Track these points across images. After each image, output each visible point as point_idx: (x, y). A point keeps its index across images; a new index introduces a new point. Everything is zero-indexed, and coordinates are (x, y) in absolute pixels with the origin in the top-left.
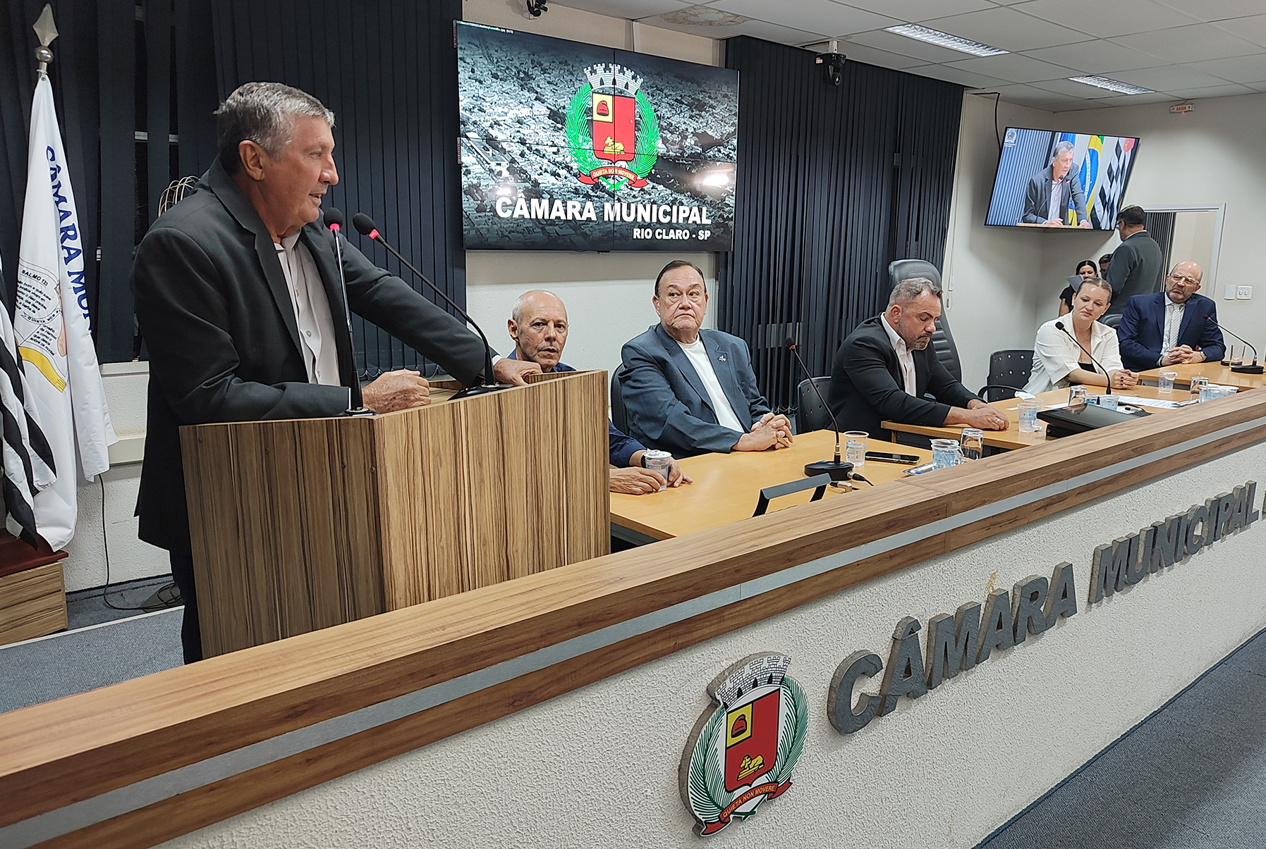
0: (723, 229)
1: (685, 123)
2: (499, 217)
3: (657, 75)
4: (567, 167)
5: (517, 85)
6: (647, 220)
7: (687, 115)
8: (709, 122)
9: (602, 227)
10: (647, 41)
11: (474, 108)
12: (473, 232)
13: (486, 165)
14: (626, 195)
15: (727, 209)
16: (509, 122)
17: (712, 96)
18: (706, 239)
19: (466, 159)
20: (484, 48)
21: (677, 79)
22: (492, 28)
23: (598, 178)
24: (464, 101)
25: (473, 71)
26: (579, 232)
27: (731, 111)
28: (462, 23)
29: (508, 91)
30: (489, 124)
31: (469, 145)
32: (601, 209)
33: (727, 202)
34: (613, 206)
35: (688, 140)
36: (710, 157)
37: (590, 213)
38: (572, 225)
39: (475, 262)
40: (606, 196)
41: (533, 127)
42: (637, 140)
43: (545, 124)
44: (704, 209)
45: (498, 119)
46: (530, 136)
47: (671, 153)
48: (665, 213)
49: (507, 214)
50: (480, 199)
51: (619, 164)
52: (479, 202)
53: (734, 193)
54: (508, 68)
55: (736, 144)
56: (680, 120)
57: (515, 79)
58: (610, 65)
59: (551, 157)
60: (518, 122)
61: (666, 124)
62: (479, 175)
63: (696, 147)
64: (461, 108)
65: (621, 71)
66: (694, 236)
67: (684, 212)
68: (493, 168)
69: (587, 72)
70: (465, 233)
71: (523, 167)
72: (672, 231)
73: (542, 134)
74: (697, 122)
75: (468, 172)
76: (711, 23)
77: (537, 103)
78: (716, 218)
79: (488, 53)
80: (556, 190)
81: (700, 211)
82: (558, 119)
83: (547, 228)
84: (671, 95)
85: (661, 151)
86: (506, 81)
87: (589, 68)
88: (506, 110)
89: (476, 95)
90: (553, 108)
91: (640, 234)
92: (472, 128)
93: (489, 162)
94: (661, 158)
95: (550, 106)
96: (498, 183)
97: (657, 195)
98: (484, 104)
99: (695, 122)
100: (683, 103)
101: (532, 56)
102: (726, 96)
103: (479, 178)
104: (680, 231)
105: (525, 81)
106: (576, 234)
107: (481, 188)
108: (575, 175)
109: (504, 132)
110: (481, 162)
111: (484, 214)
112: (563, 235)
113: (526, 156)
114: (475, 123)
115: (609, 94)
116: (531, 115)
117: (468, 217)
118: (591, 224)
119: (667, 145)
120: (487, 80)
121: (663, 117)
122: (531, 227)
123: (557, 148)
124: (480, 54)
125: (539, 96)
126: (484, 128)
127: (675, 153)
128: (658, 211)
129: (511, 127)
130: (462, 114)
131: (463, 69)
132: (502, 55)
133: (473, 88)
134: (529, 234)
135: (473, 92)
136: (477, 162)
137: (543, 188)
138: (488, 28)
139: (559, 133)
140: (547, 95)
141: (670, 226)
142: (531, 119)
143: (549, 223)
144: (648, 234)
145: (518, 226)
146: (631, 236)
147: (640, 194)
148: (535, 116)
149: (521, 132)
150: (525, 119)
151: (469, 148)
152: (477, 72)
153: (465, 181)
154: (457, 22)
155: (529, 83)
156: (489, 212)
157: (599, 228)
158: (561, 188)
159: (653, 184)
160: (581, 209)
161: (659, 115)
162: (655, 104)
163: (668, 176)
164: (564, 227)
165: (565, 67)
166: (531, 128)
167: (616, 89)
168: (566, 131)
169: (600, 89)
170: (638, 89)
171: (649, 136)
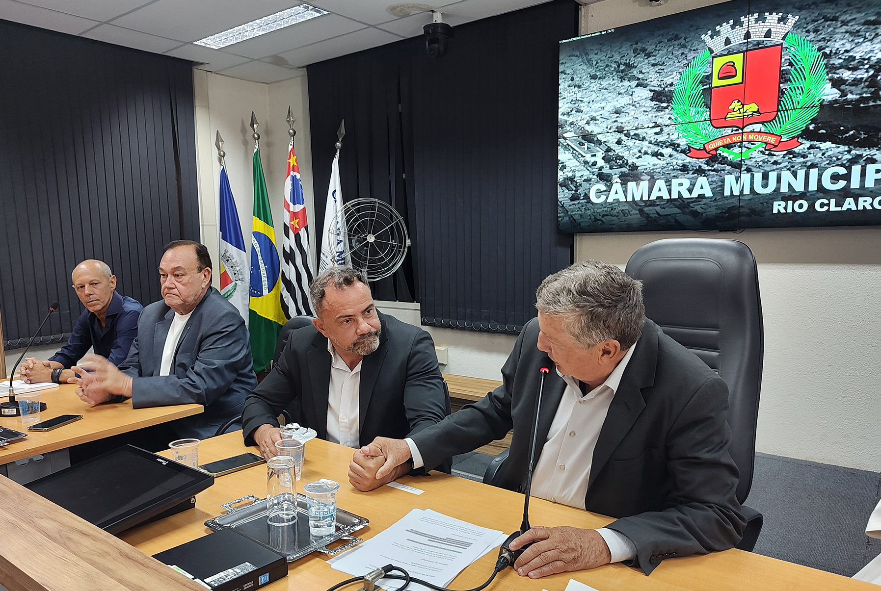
2: (593, 203)
4: (673, 145)
5: (616, 78)
6: (799, 187)
9: (720, 203)
11: (571, 111)
12: (566, 219)
13: (582, 158)
14: (761, 163)
16: (606, 115)
19: (563, 156)
20: (583, 56)
22: (593, 35)
23: (716, 149)
24: (563, 106)
25: (572, 79)
26: (687, 210)
29: (607, 87)
30: (585, 121)
34: (737, 179)
37: (704, 187)
38: (677, 203)
39: (584, 243)
40: (728, 168)
41: (632, 113)
42: (783, 93)
43: (647, 107)
45: (595, 114)
46: (629, 123)
49: (601, 200)
50: (574, 189)
51: (747, 129)
52: (573, 192)
54: (607, 66)
58: (743, 17)
59: (652, 139)
60: (616, 112)
62: (574, 168)
64: (560, 114)
65: (760, 19)
68: (588, 160)
70: (559, 219)
71: (620, 154)
73: (642, 117)
75: (564, 167)
77: (638, 90)
79: (587, 59)
80: (657, 171)
82: (664, 98)
83: (646, 209)
85: (830, 98)
86: (605, 77)
87: (709, 32)
88: (603, 104)
89: (575, 99)
90: (657, 89)
91: (786, 208)
93: (584, 155)
94: (828, 107)
95: (653, 88)
96: (593, 172)
97: (820, 155)
98: (582, 105)
101: (634, 46)
104: (869, 200)
105: (625, 72)
106: (684, 213)
107: (575, 179)
108: (683, 152)
109: (601, 125)
110: (576, 156)
111: (578, 201)
112: (666, 215)
113: (623, 142)
114: (572, 124)
115: (739, 52)
116: (631, 102)
117: (563, 206)
118: (704, 201)
119: (843, 87)
120: (586, 83)
121: (836, 53)
122: (626, 210)
123: (660, 128)
124: (580, 62)
125: (642, 81)
126: (580, 126)
127: (859, 94)
128: (820, 176)
129: (608, 119)
130: (560, 119)
131: (563, 80)
132: (601, 56)
133: (571, 94)
134: (624, 216)
135: (572, 98)
136: (572, 158)
137: (643, 171)
138: (589, 36)
139: (663, 112)
140: (651, 78)
141: (846, 193)
142: (631, 106)
143: (648, 204)
144: (801, 206)
145: (612, 209)
146: (769, 211)
147: (787, 158)
148: (635, 102)
149: (618, 121)
150: (623, 108)
151: (566, 147)
152: (577, 79)
153: (561, 176)
154: (560, 42)
155: (630, 73)
156: (582, 199)
157: (716, 204)
158: (664, 168)
159: (812, 143)
160: (691, 187)
161: (828, 52)
162: (820, 41)
163: (842, 128)
164: (667, 207)
165: (675, 42)
166: (630, 115)
167: (751, 42)
168: (672, 108)
169: (725, 50)
170: (788, 32)
171: (806, 85)
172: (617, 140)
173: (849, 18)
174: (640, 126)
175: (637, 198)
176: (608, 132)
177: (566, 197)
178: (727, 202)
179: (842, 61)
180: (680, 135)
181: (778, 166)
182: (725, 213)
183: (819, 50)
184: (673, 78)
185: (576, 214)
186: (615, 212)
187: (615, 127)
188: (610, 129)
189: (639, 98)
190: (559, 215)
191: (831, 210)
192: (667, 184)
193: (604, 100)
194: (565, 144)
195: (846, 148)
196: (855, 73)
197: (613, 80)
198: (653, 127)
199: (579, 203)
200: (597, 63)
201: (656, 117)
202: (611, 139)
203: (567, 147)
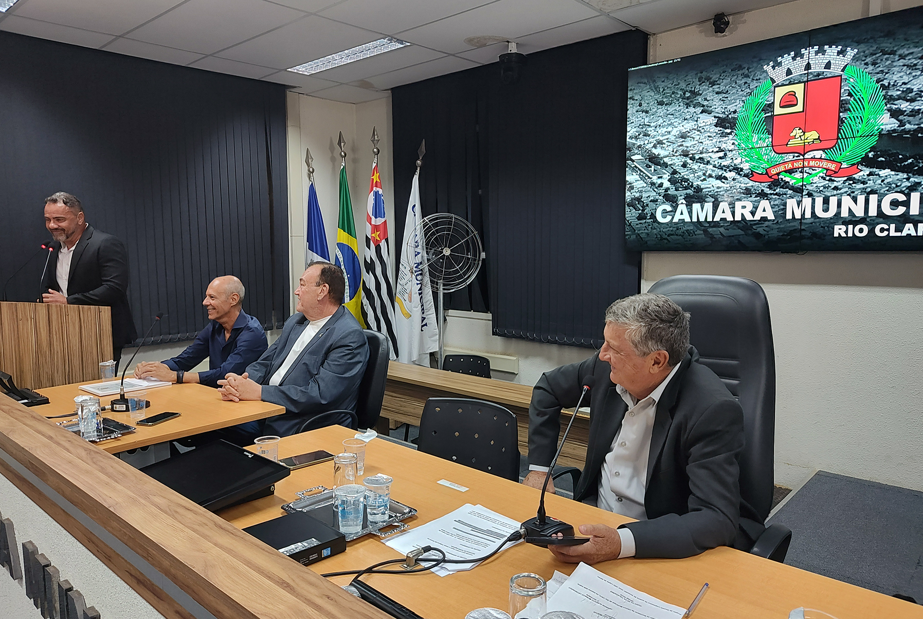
2: (659, 223)
3: (886, 36)
4: (736, 169)
5: (681, 104)
6: (859, 212)
9: (782, 226)
11: (639, 135)
12: (634, 237)
13: (648, 180)
14: (822, 188)
16: (672, 138)
19: (631, 177)
20: (652, 83)
22: (660, 64)
23: (778, 174)
24: (631, 131)
25: (640, 105)
34: (799, 203)
41: (697, 138)
42: (843, 122)
43: (711, 132)
45: (661, 138)
46: (694, 147)
49: (667, 220)
50: (641, 209)
51: (809, 155)
58: (803, 50)
59: (716, 163)
60: (682, 137)
62: (642, 189)
64: (628, 137)
65: (820, 51)
68: (655, 181)
69: (768, 68)
70: (627, 237)
71: (685, 177)
72: (910, 226)
73: (707, 142)
75: (632, 188)
77: (703, 116)
79: (654, 86)
80: (722, 193)
82: (728, 125)
85: (888, 127)
86: (671, 104)
87: (771, 63)
88: (670, 129)
89: (642, 124)
90: (721, 116)
91: (846, 232)
92: (636, 151)
93: (651, 176)
95: (717, 115)
96: (659, 193)
98: (649, 129)
101: (699, 74)
105: (690, 99)
106: (747, 234)
107: (642, 200)
108: (746, 176)
109: (667, 149)
110: (643, 177)
113: (688, 166)
114: (639, 146)
115: (802, 82)
117: (630, 225)
118: (767, 223)
120: (653, 108)
121: (894, 85)
122: (691, 230)
123: (723, 153)
125: (706, 108)
126: (648, 149)
127: (917, 125)
128: (880, 202)
129: (674, 143)
130: (628, 142)
131: (632, 106)
132: (668, 83)
133: (639, 119)
134: (689, 236)
135: (639, 122)
136: (639, 179)
137: (707, 193)
138: (656, 65)
139: (727, 138)
140: (715, 105)
141: (905, 219)
142: (696, 132)
143: (712, 225)
144: (861, 230)
145: (677, 229)
146: (830, 235)
147: (847, 184)
148: (700, 127)
149: (684, 145)
150: (689, 133)
151: (633, 169)
152: (644, 105)
153: (629, 196)
154: (629, 70)
155: (695, 100)
156: (650, 219)
157: (778, 227)
158: (728, 191)
159: (871, 170)
160: (754, 209)
161: (887, 84)
162: (878, 73)
163: (900, 156)
164: (730, 228)
165: (739, 72)
166: (695, 139)
167: (811, 73)
168: (736, 134)
169: (786, 80)
170: (847, 65)
171: (865, 115)
172: (682, 163)
173: (907, 52)
174: (704, 150)
175: (702, 219)
176: (674, 156)
177: (633, 217)
178: (789, 225)
179: (900, 92)
180: (743, 160)
181: (839, 192)
182: (787, 235)
183: (878, 82)
184: (736, 106)
185: (643, 233)
186: (680, 232)
187: (680, 151)
188: (676, 153)
189: (704, 124)
190: (626, 233)
191: (890, 235)
192: (731, 206)
193: (670, 125)
194: (633, 166)
195: (905, 176)
196: (912, 104)
197: (679, 106)
198: (717, 152)
199: (646, 222)
200: (664, 90)
201: (720, 142)
202: (677, 161)
203: (635, 169)
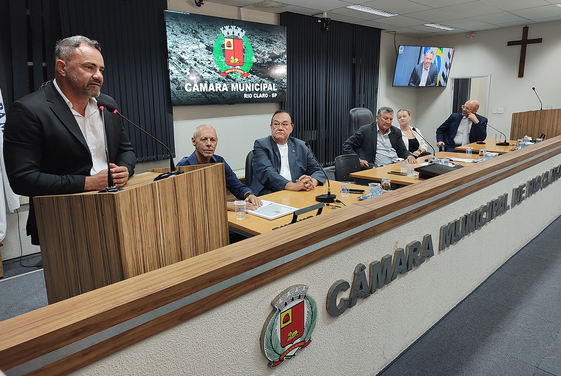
0: (282, 93)
1: (264, 49)
2: (186, 92)
3: (251, 29)
4: (215, 69)
5: (191, 35)
6: (250, 90)
7: (265, 46)
8: (274, 48)
9: (231, 94)
10: (247, 15)
11: (174, 46)
12: (175, 98)
13: (180, 70)
14: (240, 80)
15: (283, 84)
16: (189, 51)
17: (275, 37)
18: (275, 97)
19: (171, 68)
20: (177, 21)
21: (260, 31)
22: (180, 13)
23: (228, 73)
24: (169, 44)
25: (173, 31)
26: (221, 96)
27: (283, 43)
28: (167, 11)
29: (188, 39)
30: (180, 53)
31: (172, 62)
32: (230, 86)
33: (284, 81)
34: (235, 85)
35: (266, 56)
36: (275, 63)
37: (225, 88)
38: (218, 94)
39: (177, 111)
40: (232, 81)
41: (199, 53)
42: (244, 57)
43: (204, 52)
44: (274, 85)
45: (184, 50)
46: (198, 57)
47: (259, 62)
48: (257, 87)
49: (190, 90)
50: (178, 84)
51: (237, 67)
52: (177, 86)
53: (286, 77)
54: (188, 29)
55: (286, 57)
56: (262, 48)
57: (191, 33)
58: (231, 26)
59: (207, 66)
60: (193, 51)
61: (256, 50)
62: (177, 74)
63: (269, 59)
64: (168, 47)
65: (236, 28)
66: (270, 96)
67: (265, 86)
68: (183, 71)
69: (222, 29)
70: (172, 99)
71: (196, 70)
72: (260, 94)
73: (204, 56)
74: (269, 48)
75: (172, 73)
76: (273, 7)
77: (201, 43)
78: (279, 88)
79: (179, 23)
80: (210, 79)
81: (272, 85)
82: (210, 50)
83: (207, 95)
84: (258, 38)
85: (255, 61)
86: (187, 34)
87: (222, 27)
88: (188, 46)
89: (174, 41)
90: (208, 45)
91: (247, 96)
92: (173, 55)
93: (181, 68)
94: (255, 64)
95: (206, 44)
96: (185, 77)
97: (254, 79)
98: (178, 44)
99: (268, 49)
100: (263, 41)
101: (198, 24)
102: (281, 37)
103: (177, 76)
104: (264, 94)
105: (195, 34)
106: (220, 97)
107: (178, 80)
108: (218, 73)
109: (187, 56)
110: (178, 69)
111: (180, 90)
112: (214, 98)
113: (197, 65)
114: (174, 52)
115: (231, 38)
116: (198, 48)
117: (173, 92)
118: (226, 93)
119: (257, 58)
120: (179, 34)
121: (255, 47)
122: (200, 95)
123: (210, 62)
124: (176, 24)
125: (202, 40)
126: (178, 54)
128: (254, 86)
129: (190, 54)
130: (169, 49)
131: (168, 30)
132: (185, 24)
133: (173, 38)
134: (200, 98)
136: (176, 69)
137: (205, 79)
139: (210, 55)
140: (205, 40)
141: (260, 92)
142: (199, 50)
143: (208, 93)
144: (250, 96)
146: (243, 97)
147: (246, 79)
148: (200, 48)
149: (194, 55)
150: (196, 50)
152: (175, 31)
153: (171, 77)
154: (165, 11)
155: (197, 35)
156: (182, 90)
157: (229, 94)
158: (212, 78)
159: (252, 75)
160: (222, 87)
161: (253, 46)
162: (251, 42)
163: (258, 71)
164: (214, 95)
165: (212, 28)
167: (234, 36)
168: (214, 54)
169: (228, 36)
170: (244, 36)
171: (249, 55)
174: (203, 59)
176: (191, 60)
177: (174, 88)
178: (232, 93)
180: (217, 66)
181: (245, 82)
182: (232, 97)
184: (213, 42)
185: (179, 97)
186: (196, 96)
187: (193, 58)
188: (191, 58)
189: (202, 47)
191: (257, 97)
192: (214, 85)
193: (188, 44)
195: (259, 78)
196: (259, 54)
201: (208, 57)
202: (193, 63)
203: (173, 64)
